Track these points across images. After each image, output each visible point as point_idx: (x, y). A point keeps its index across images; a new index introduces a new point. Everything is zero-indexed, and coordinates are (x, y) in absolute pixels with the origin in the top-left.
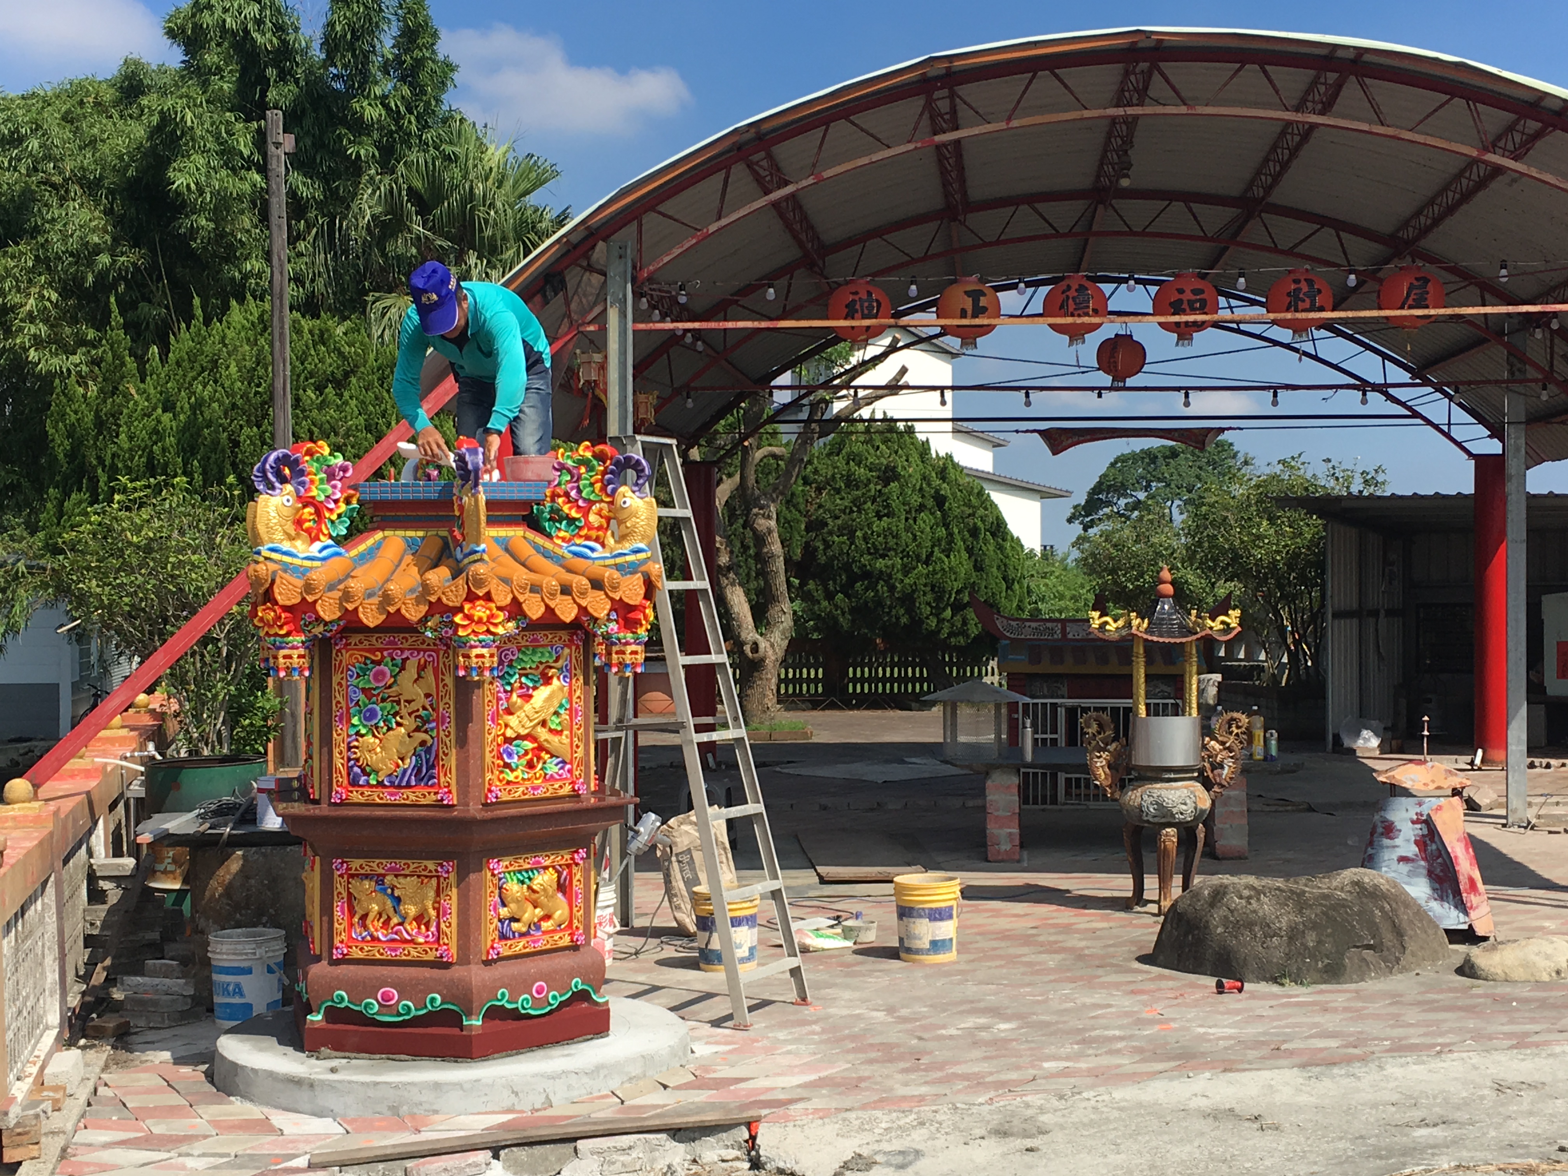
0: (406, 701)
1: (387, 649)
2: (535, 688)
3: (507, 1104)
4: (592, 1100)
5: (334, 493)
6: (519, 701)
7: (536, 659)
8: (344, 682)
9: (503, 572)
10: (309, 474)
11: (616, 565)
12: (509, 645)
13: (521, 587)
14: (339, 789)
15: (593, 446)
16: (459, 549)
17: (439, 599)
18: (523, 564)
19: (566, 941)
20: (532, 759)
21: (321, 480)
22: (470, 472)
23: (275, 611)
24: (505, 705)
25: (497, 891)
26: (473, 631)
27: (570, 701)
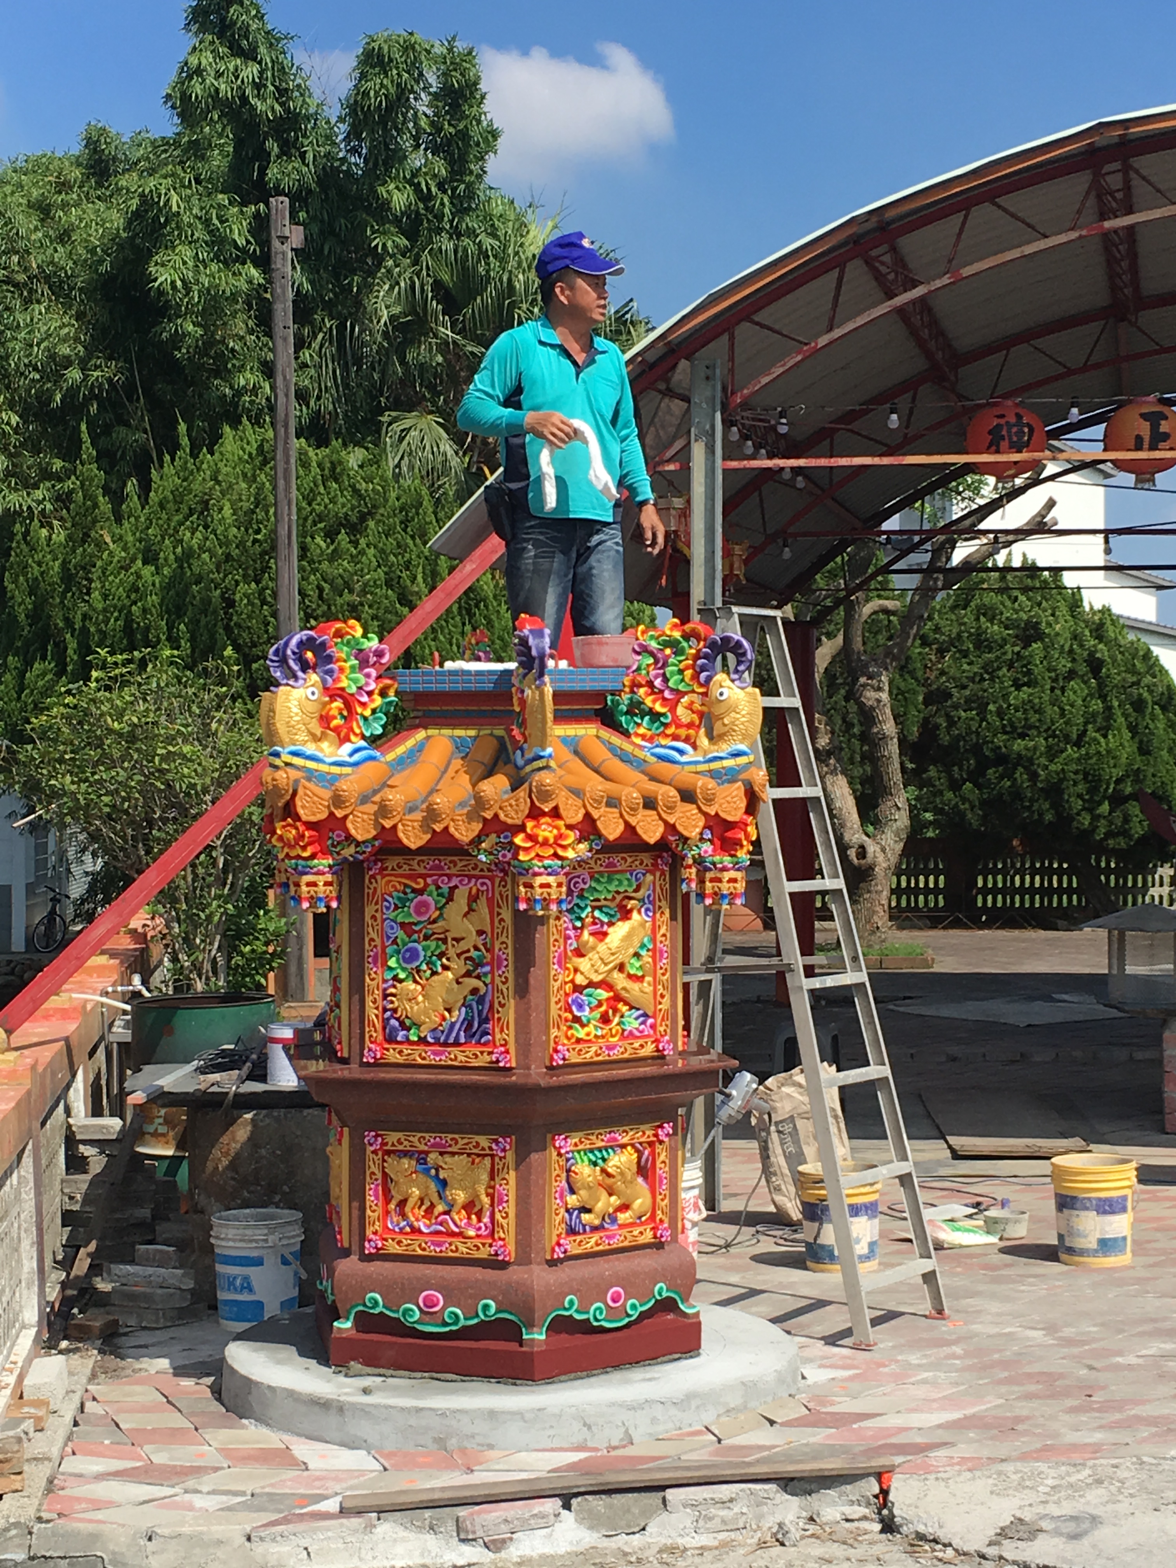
0: (454, 939)
1: (431, 876)
2: (611, 924)
3: (577, 1439)
4: (680, 1438)
5: (367, 684)
6: (592, 939)
7: (612, 888)
8: (378, 915)
9: (571, 780)
10: (338, 660)
11: (710, 771)
12: (579, 871)
13: (595, 800)
14: (372, 1046)
15: (683, 623)
16: (519, 752)
17: (496, 816)
18: (597, 771)
19: (648, 1237)
20: (606, 1012)
21: (352, 667)
22: (534, 659)
23: (297, 828)
24: (575, 945)
25: (564, 1175)
26: (538, 855)
27: (654, 940)
